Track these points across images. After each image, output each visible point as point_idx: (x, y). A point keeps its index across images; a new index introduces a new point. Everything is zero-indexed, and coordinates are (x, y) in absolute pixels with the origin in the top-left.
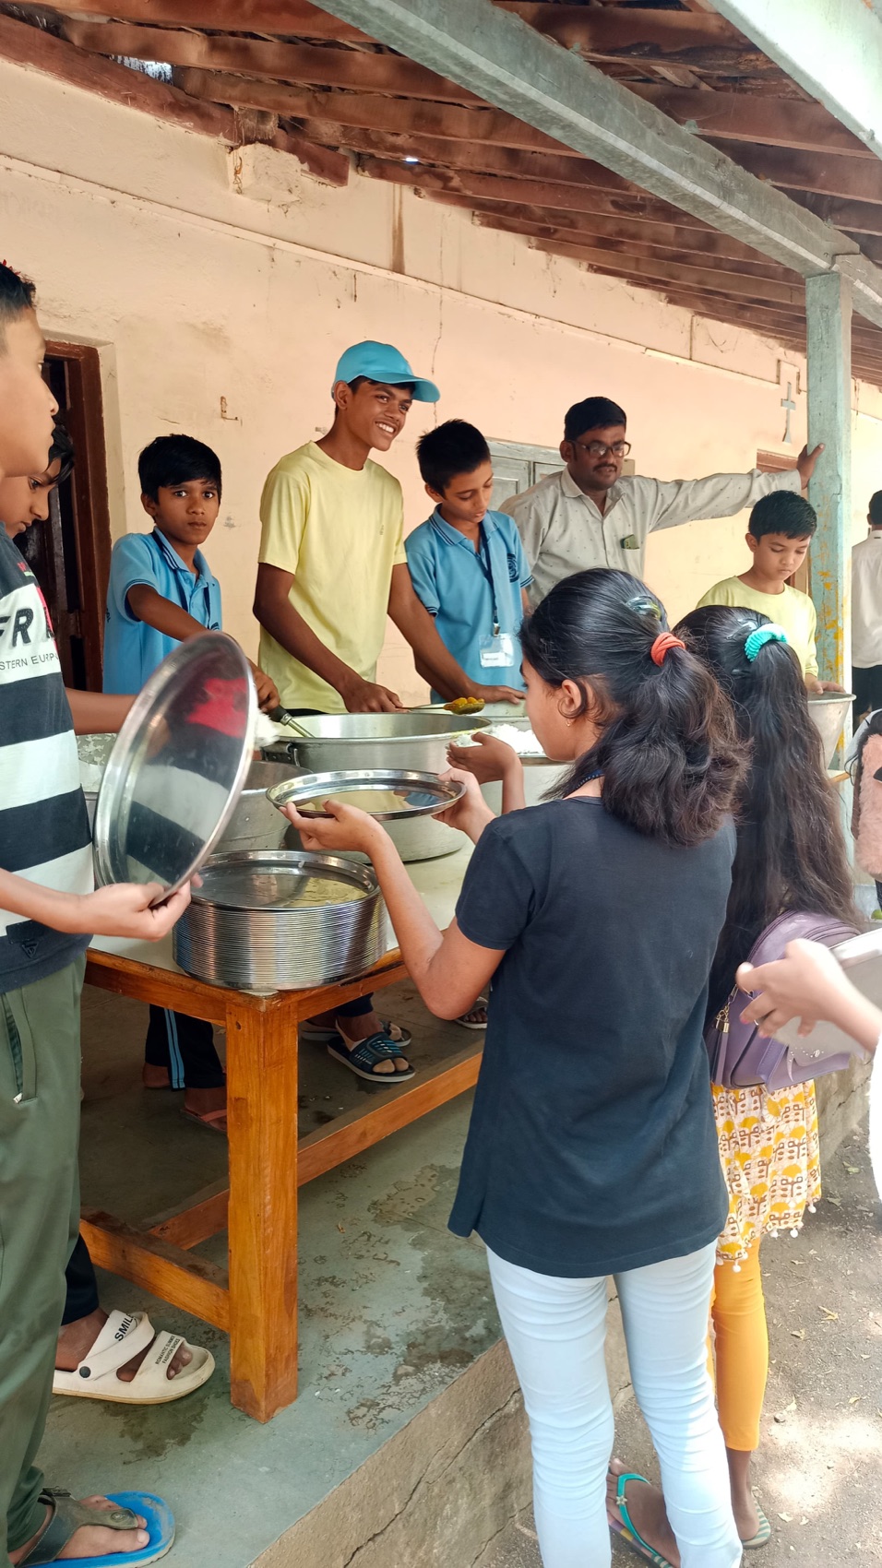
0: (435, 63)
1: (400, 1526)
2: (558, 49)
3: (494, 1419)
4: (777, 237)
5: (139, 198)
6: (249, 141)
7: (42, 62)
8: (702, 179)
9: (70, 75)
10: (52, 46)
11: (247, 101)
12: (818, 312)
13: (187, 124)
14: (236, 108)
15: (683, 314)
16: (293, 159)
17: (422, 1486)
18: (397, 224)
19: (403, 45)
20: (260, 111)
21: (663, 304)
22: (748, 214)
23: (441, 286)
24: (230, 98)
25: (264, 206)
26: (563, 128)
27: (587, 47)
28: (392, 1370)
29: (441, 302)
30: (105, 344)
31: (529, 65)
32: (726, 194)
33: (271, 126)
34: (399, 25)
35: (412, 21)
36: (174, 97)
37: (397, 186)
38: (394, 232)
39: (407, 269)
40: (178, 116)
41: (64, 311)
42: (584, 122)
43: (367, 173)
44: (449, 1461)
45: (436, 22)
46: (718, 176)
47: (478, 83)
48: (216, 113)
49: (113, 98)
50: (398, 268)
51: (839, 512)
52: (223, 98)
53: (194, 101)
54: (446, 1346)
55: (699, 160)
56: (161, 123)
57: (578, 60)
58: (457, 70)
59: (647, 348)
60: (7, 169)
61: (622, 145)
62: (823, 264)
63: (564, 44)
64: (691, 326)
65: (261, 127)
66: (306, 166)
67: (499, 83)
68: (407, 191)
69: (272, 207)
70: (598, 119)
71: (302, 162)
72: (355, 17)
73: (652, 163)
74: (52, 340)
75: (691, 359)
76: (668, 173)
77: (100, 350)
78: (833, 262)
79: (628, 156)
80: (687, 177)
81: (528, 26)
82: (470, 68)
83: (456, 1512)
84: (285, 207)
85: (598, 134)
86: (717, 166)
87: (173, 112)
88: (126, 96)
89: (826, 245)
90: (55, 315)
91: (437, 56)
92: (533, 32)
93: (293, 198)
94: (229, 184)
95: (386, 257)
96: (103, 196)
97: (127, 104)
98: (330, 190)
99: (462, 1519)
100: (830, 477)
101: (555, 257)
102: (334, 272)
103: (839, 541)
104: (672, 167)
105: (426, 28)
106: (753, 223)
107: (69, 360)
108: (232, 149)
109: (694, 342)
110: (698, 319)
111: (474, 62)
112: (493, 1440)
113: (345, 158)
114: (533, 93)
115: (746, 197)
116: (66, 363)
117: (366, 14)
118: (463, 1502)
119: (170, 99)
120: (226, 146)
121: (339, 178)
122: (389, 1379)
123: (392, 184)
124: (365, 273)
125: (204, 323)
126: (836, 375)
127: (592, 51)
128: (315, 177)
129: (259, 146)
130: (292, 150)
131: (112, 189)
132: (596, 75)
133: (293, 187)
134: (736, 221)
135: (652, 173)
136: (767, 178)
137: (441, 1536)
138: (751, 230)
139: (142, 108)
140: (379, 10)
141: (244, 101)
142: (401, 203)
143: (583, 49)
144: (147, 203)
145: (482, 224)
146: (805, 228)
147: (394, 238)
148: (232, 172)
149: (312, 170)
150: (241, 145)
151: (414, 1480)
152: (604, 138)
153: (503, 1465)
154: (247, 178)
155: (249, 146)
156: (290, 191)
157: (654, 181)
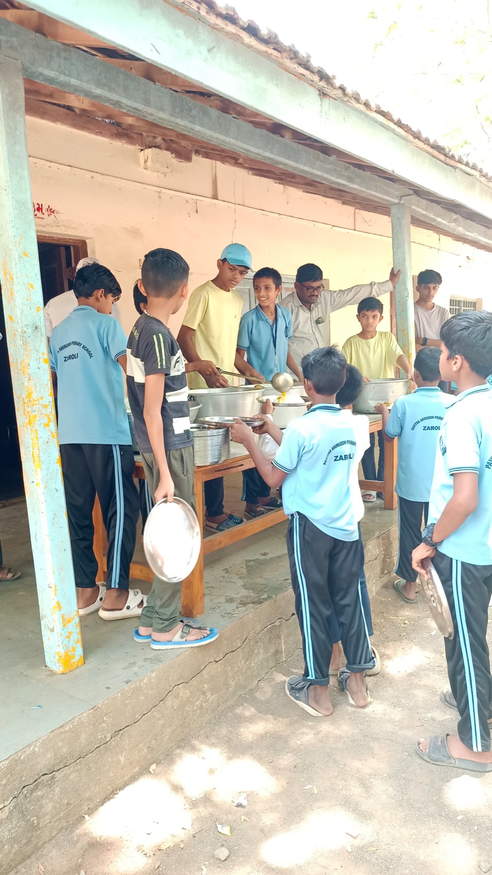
0: (236, 150)
1: (240, 651)
2: (280, 139)
3: (271, 625)
4: (374, 193)
5: (103, 174)
6: (150, 147)
7: (63, 121)
8: (340, 176)
9: (75, 126)
10: (68, 114)
11: (150, 132)
12: (396, 220)
13: (123, 141)
14: (144, 134)
15: (350, 209)
16: (168, 153)
17: (247, 640)
18: (214, 177)
19: (224, 146)
20: (153, 136)
21: (340, 205)
22: (360, 186)
23: (235, 204)
24: (142, 131)
25: (156, 174)
26: (283, 165)
27: (291, 138)
28: (235, 606)
29: (235, 211)
30: (90, 238)
31: (270, 146)
32: (350, 180)
33: (159, 140)
34: (223, 141)
35: (228, 139)
36: (118, 131)
37: (214, 161)
38: (213, 181)
39: (220, 198)
40: (119, 138)
41: (73, 226)
42: (291, 163)
43: (200, 156)
44: (256, 635)
45: (236, 139)
46: (347, 174)
47: (251, 154)
48: (135, 136)
49: (92, 133)
50: (215, 197)
51: (408, 304)
52: (140, 131)
53: (125, 132)
54: (254, 600)
55: (338, 169)
56: (112, 141)
57: (288, 141)
58: (244, 151)
59: (333, 226)
60: (50, 167)
61: (306, 169)
62: (396, 201)
63: (282, 136)
64: (355, 214)
65: (155, 140)
66: (174, 155)
67: (259, 154)
68: (219, 163)
69: (159, 174)
70: (297, 161)
71: (172, 154)
72: (208, 140)
73: (319, 173)
74: (67, 238)
75: (355, 230)
76: (326, 175)
77: (87, 241)
78: (401, 200)
79: (309, 172)
80: (334, 176)
81: (269, 133)
82: (248, 151)
83: (259, 653)
84: (165, 174)
85: (297, 166)
86: (346, 170)
87: (117, 137)
88: (97, 132)
89: (397, 193)
90: (70, 227)
91: (236, 148)
92: (271, 134)
93: (169, 170)
94: (140, 165)
95: (209, 193)
96: (88, 175)
97: (98, 135)
98: (184, 164)
99: (261, 657)
100: (404, 289)
101: (287, 187)
102: (187, 201)
103: (408, 316)
104: (327, 174)
105: (233, 141)
106: (363, 189)
107: (74, 246)
108: (142, 150)
109: (356, 221)
110: (357, 211)
111: (250, 149)
112: (271, 633)
113: (191, 151)
114: (272, 156)
115: (359, 180)
116: (72, 248)
117: (212, 139)
118: (261, 651)
119: (116, 132)
120: (139, 149)
121: (188, 159)
122: (234, 608)
123: (211, 160)
124: (201, 201)
125: (131, 227)
126: (404, 246)
127: (293, 139)
128: (178, 159)
129: (154, 149)
130: (167, 149)
131: (92, 172)
132: (295, 145)
133: (169, 165)
134: (356, 189)
135: (319, 176)
136: (368, 171)
137: (254, 660)
138: (363, 191)
139: (104, 136)
140: (217, 138)
141: (148, 133)
142: (216, 167)
143: (289, 138)
144: (107, 177)
145: (253, 174)
146: (386, 188)
147: (213, 184)
148: (143, 161)
149: (176, 157)
150: (146, 148)
151: (245, 638)
152: (299, 167)
153: (275, 643)
154: (149, 164)
155: (149, 149)
156: (167, 167)
157: (320, 178)
